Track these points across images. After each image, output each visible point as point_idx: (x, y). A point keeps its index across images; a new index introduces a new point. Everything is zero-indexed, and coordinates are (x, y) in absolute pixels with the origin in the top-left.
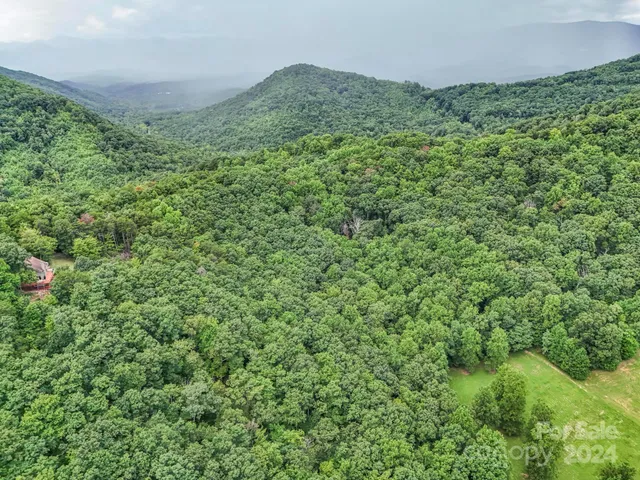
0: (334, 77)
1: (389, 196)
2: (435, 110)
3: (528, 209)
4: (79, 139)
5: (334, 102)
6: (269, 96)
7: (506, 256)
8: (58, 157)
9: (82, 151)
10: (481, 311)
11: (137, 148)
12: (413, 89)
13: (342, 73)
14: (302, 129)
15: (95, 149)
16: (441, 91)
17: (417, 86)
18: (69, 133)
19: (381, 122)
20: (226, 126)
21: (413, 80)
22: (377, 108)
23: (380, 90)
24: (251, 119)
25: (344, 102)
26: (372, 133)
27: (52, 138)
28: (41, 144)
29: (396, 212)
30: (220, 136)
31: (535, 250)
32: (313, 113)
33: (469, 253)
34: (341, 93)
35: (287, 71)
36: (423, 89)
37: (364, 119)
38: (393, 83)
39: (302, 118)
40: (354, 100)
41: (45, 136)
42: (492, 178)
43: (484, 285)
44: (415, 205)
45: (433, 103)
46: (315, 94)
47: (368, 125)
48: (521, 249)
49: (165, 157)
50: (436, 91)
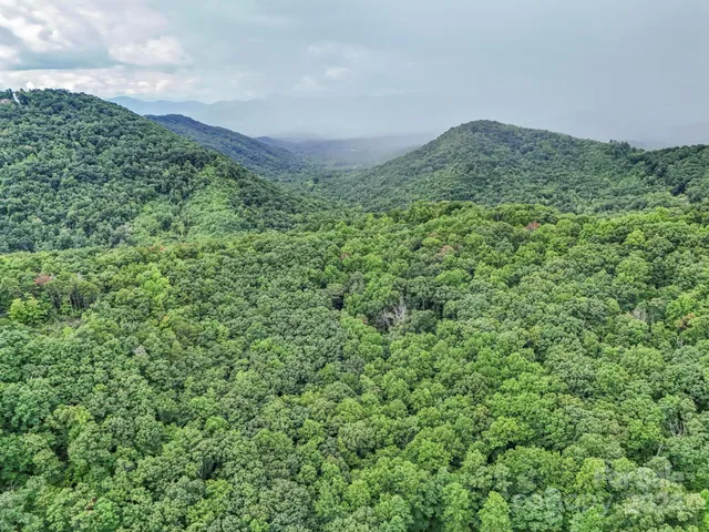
0: (519, 135)
1: (453, 283)
2: (642, 177)
3: (635, 321)
4: (216, 193)
5: (513, 163)
6: (437, 155)
7: (564, 386)
8: (191, 209)
9: (215, 205)
10: (490, 460)
11: (270, 205)
12: (619, 151)
13: (531, 130)
14: (462, 193)
15: (228, 203)
16: (655, 153)
17: (625, 146)
18: (209, 188)
19: (565, 189)
20: (384, 186)
21: (620, 139)
22: (565, 172)
23: (575, 150)
24: (411, 179)
25: (525, 163)
26: (547, 201)
27: (192, 191)
28: (178, 196)
29: (451, 305)
30: (375, 197)
31: (611, 384)
32: (481, 175)
33: (514, 375)
34: (524, 152)
35: (464, 127)
36: (634, 150)
37: (546, 184)
38: (592, 143)
39: (465, 180)
40: (538, 161)
41: (185, 189)
42: (603, 272)
43: (510, 424)
44: (478, 298)
45: (641, 167)
46: (489, 154)
47: (545, 192)
48: (591, 380)
49: (298, 217)
50: (649, 153)
